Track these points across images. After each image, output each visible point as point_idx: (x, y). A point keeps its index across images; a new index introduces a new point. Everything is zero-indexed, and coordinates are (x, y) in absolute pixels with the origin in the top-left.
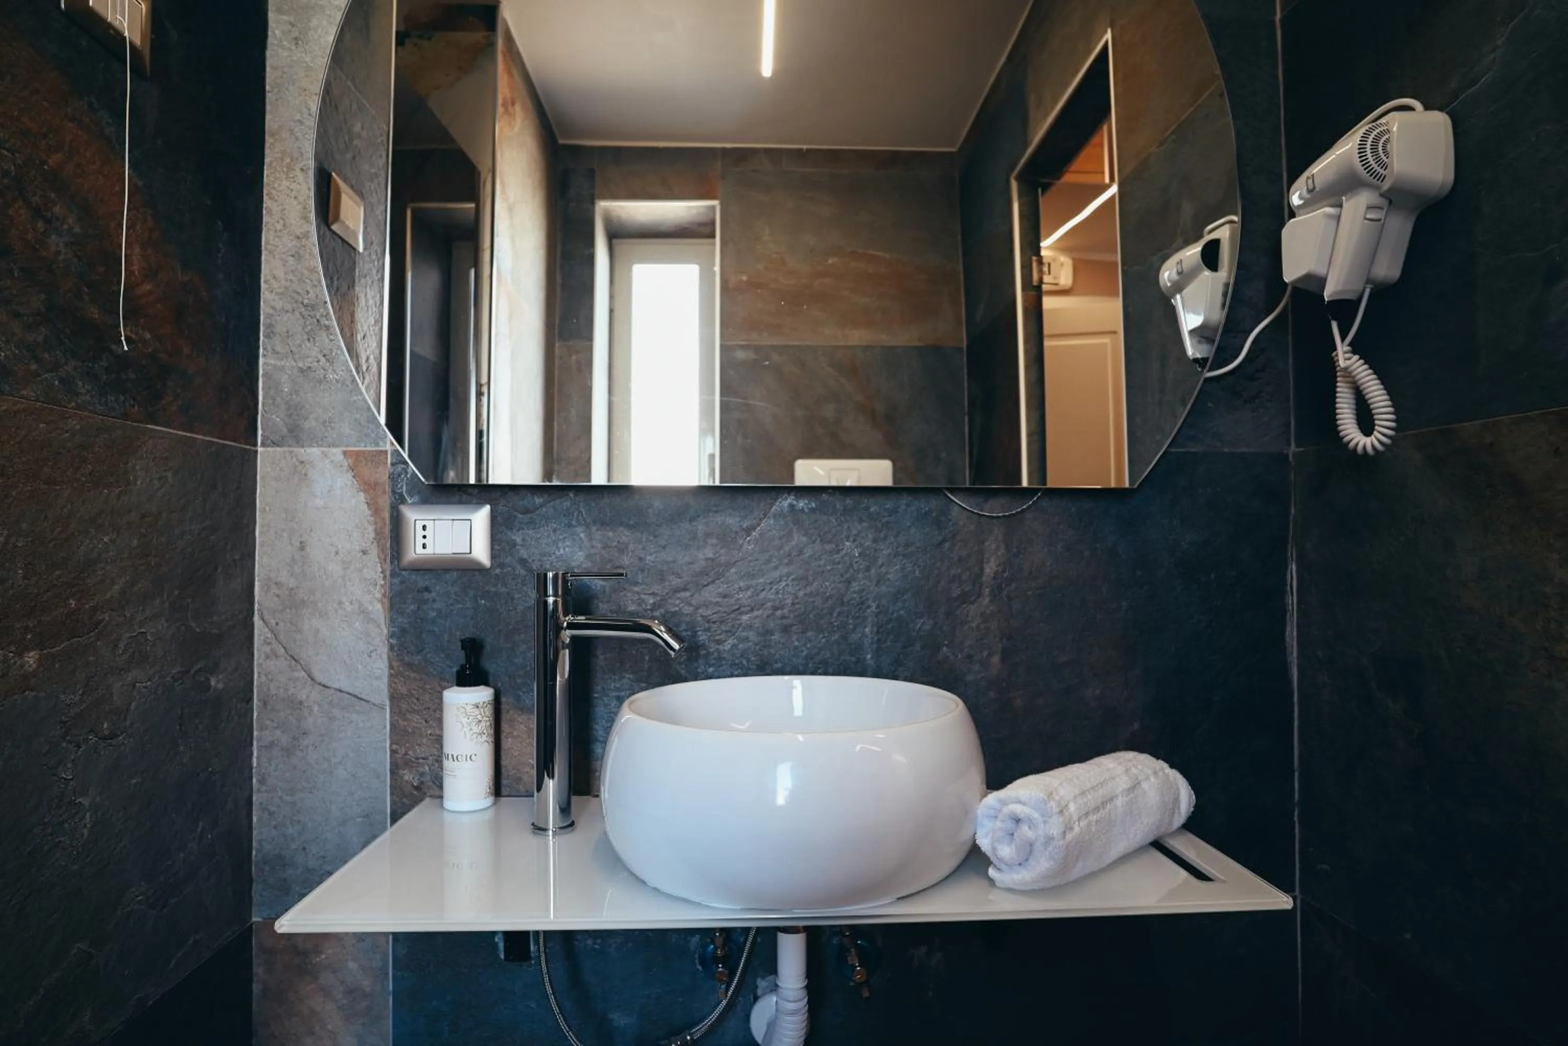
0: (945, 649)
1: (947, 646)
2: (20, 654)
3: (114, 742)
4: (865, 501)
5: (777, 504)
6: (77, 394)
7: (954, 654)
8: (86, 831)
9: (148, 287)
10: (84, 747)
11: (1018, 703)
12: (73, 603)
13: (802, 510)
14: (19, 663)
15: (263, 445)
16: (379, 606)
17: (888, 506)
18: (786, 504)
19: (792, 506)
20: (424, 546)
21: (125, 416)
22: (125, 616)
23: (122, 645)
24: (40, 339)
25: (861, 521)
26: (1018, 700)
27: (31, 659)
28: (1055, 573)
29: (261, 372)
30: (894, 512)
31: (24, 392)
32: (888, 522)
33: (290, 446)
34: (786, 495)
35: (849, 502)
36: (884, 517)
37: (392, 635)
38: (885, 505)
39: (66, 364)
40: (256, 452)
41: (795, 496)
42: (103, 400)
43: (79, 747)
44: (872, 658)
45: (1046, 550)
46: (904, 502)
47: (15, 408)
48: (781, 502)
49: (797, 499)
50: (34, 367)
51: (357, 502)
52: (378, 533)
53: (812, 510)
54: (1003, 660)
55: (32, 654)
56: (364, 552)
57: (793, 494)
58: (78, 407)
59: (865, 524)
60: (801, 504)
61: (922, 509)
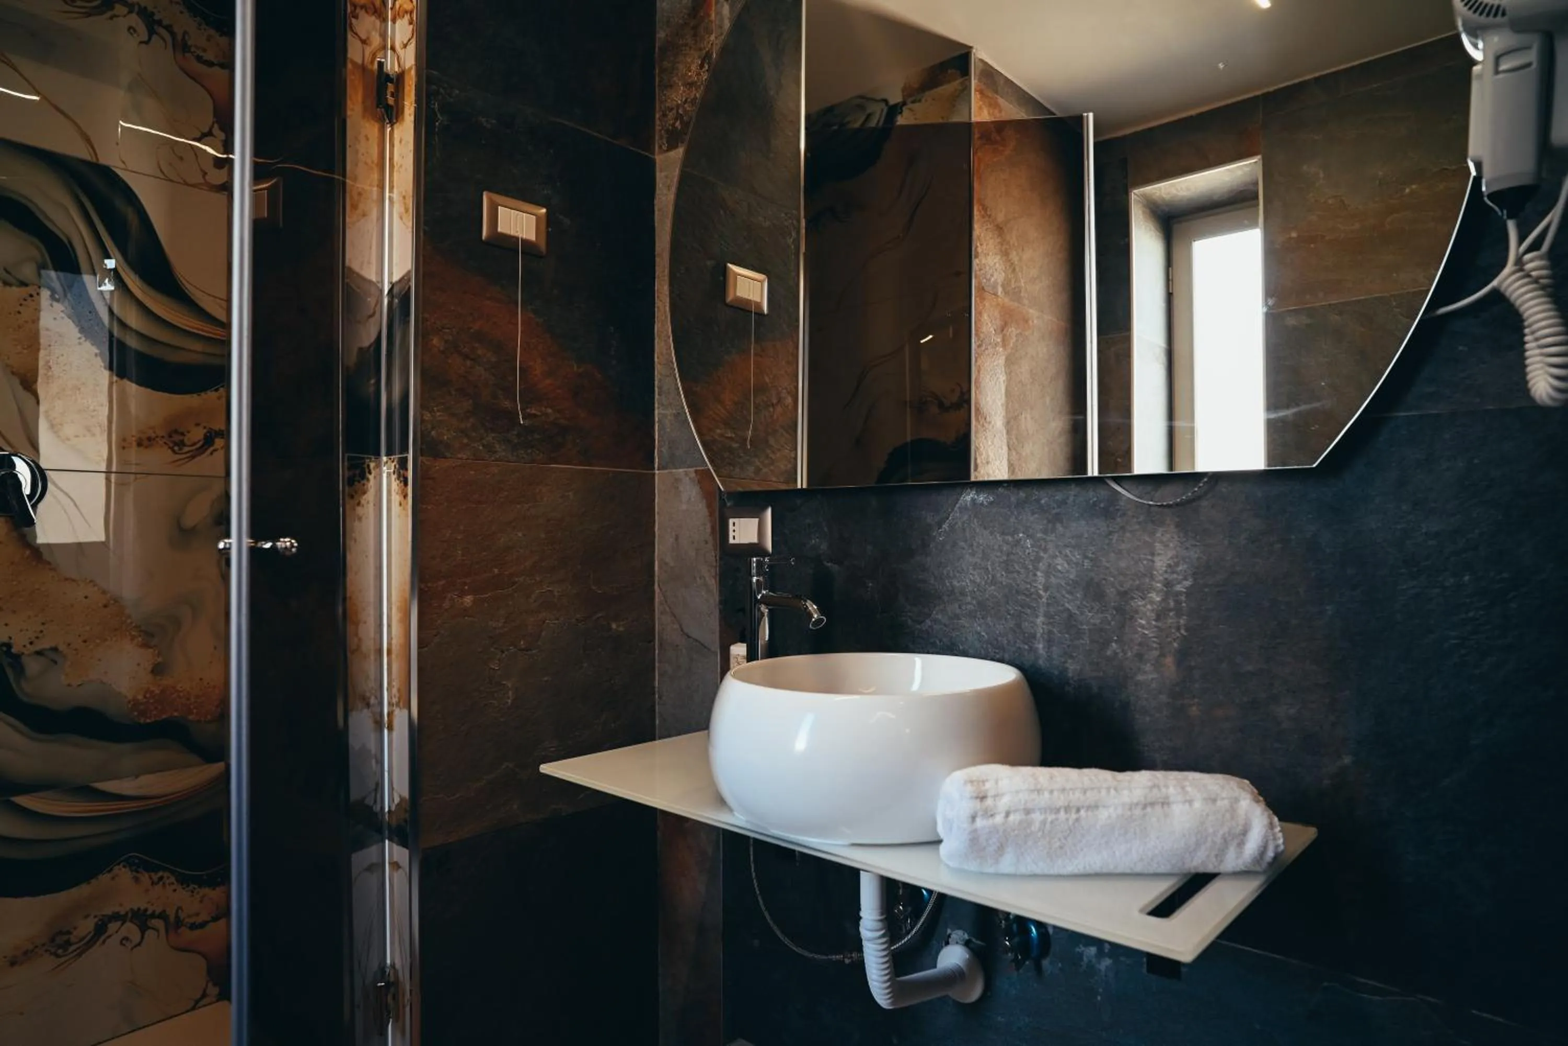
0: (1114, 644)
1: (1116, 641)
2: (460, 597)
3: (529, 652)
4: (1036, 493)
5: (962, 498)
6: (496, 452)
7: (1123, 651)
8: (509, 701)
9: (548, 381)
10: (506, 653)
11: (1194, 711)
12: (496, 571)
13: (982, 504)
14: (460, 601)
15: (658, 469)
16: (713, 581)
17: (1057, 498)
18: (968, 498)
19: (973, 500)
20: (734, 538)
21: (533, 461)
22: (535, 580)
23: (533, 596)
24: (469, 425)
25: (1033, 513)
26: (1194, 708)
27: (468, 600)
28: (1238, 568)
29: (657, 419)
30: (1064, 502)
31: (460, 456)
32: (1057, 514)
33: (670, 469)
34: (969, 490)
35: (1022, 494)
36: (1054, 508)
37: (721, 602)
38: (1054, 496)
39: (487, 436)
40: (654, 474)
41: (977, 491)
42: (515, 454)
43: (503, 652)
44: (1044, 648)
45: (1226, 542)
46: (1072, 493)
47: (454, 465)
48: (964, 497)
49: (978, 493)
50: (465, 441)
51: (701, 507)
52: (713, 528)
53: (991, 503)
54: (1179, 663)
55: (469, 597)
56: (706, 542)
57: (975, 489)
58: (496, 460)
59: (1036, 516)
60: (981, 498)
61: (1090, 499)
